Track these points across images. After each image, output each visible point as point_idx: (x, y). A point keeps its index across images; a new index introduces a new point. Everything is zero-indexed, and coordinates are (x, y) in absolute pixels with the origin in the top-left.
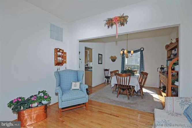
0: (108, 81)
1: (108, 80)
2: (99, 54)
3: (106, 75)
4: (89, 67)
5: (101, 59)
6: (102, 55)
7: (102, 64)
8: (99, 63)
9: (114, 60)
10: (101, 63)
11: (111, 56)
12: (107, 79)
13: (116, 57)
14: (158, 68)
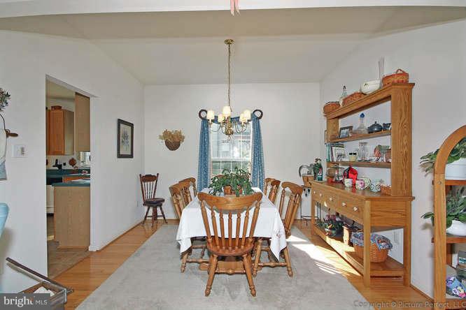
0: (155, 215)
1: (155, 212)
2: (120, 122)
3: (149, 195)
4: (80, 171)
5: (130, 140)
6: (132, 125)
7: (131, 156)
8: (120, 156)
9: (173, 142)
10: (129, 153)
11: (166, 132)
12: (151, 210)
13: (180, 133)
14: (301, 168)
